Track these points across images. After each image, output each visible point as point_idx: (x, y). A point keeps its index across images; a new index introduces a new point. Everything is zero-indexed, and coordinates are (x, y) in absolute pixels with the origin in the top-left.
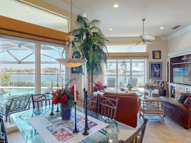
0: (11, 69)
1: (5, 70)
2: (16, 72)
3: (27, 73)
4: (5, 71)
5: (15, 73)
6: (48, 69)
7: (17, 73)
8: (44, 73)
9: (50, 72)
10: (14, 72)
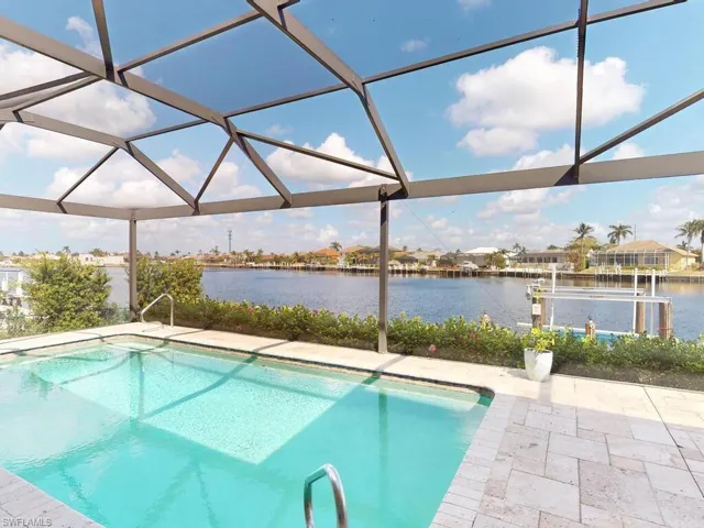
0: (260, 251)
1: (245, 257)
2: (271, 262)
3: (301, 265)
4: (247, 260)
5: (269, 264)
6: (361, 252)
7: (274, 265)
8: (348, 267)
9: (365, 262)
10: (265, 261)
